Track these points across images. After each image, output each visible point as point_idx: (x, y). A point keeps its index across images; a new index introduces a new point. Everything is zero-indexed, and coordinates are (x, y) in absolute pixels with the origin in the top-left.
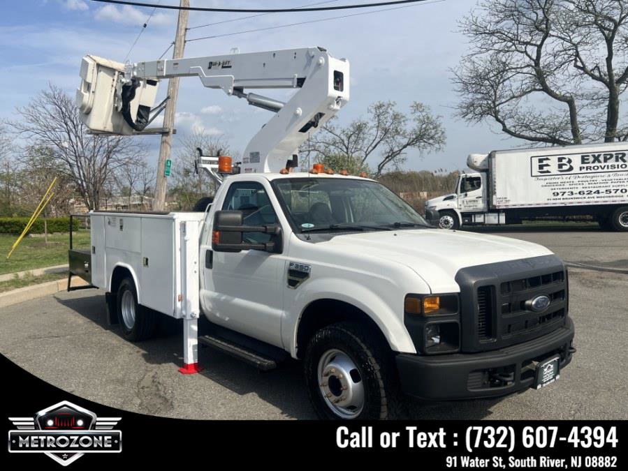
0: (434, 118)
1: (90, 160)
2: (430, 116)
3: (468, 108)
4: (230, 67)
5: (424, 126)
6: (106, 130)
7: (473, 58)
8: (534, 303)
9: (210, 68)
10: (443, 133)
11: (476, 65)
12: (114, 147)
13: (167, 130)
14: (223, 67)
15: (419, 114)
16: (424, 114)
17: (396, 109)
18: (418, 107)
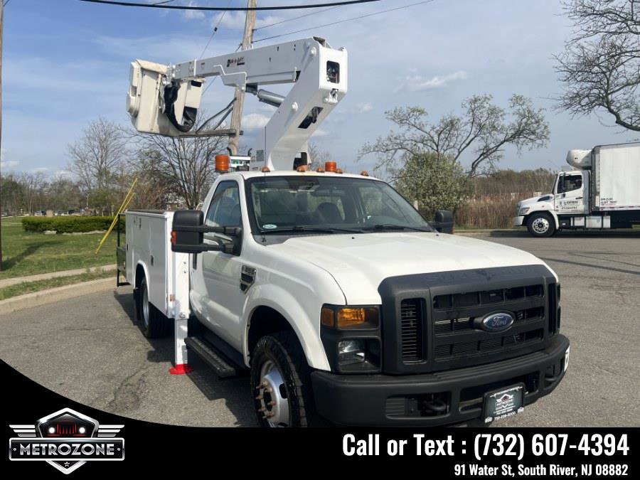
0: (536, 111)
1: (191, 163)
2: (530, 109)
3: (572, 98)
4: (243, 64)
5: (525, 120)
6: (153, 131)
7: (581, 42)
8: (485, 321)
9: (228, 66)
10: (546, 127)
11: (586, 51)
12: (214, 149)
13: (234, 131)
14: (238, 64)
15: (518, 107)
16: (524, 107)
17: (493, 103)
18: (518, 100)
